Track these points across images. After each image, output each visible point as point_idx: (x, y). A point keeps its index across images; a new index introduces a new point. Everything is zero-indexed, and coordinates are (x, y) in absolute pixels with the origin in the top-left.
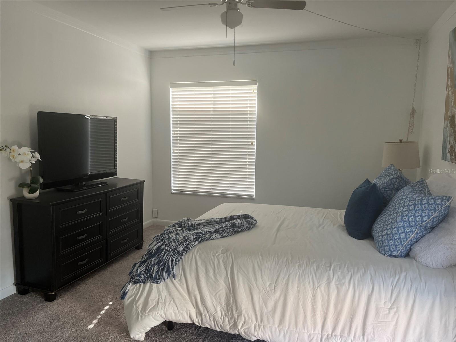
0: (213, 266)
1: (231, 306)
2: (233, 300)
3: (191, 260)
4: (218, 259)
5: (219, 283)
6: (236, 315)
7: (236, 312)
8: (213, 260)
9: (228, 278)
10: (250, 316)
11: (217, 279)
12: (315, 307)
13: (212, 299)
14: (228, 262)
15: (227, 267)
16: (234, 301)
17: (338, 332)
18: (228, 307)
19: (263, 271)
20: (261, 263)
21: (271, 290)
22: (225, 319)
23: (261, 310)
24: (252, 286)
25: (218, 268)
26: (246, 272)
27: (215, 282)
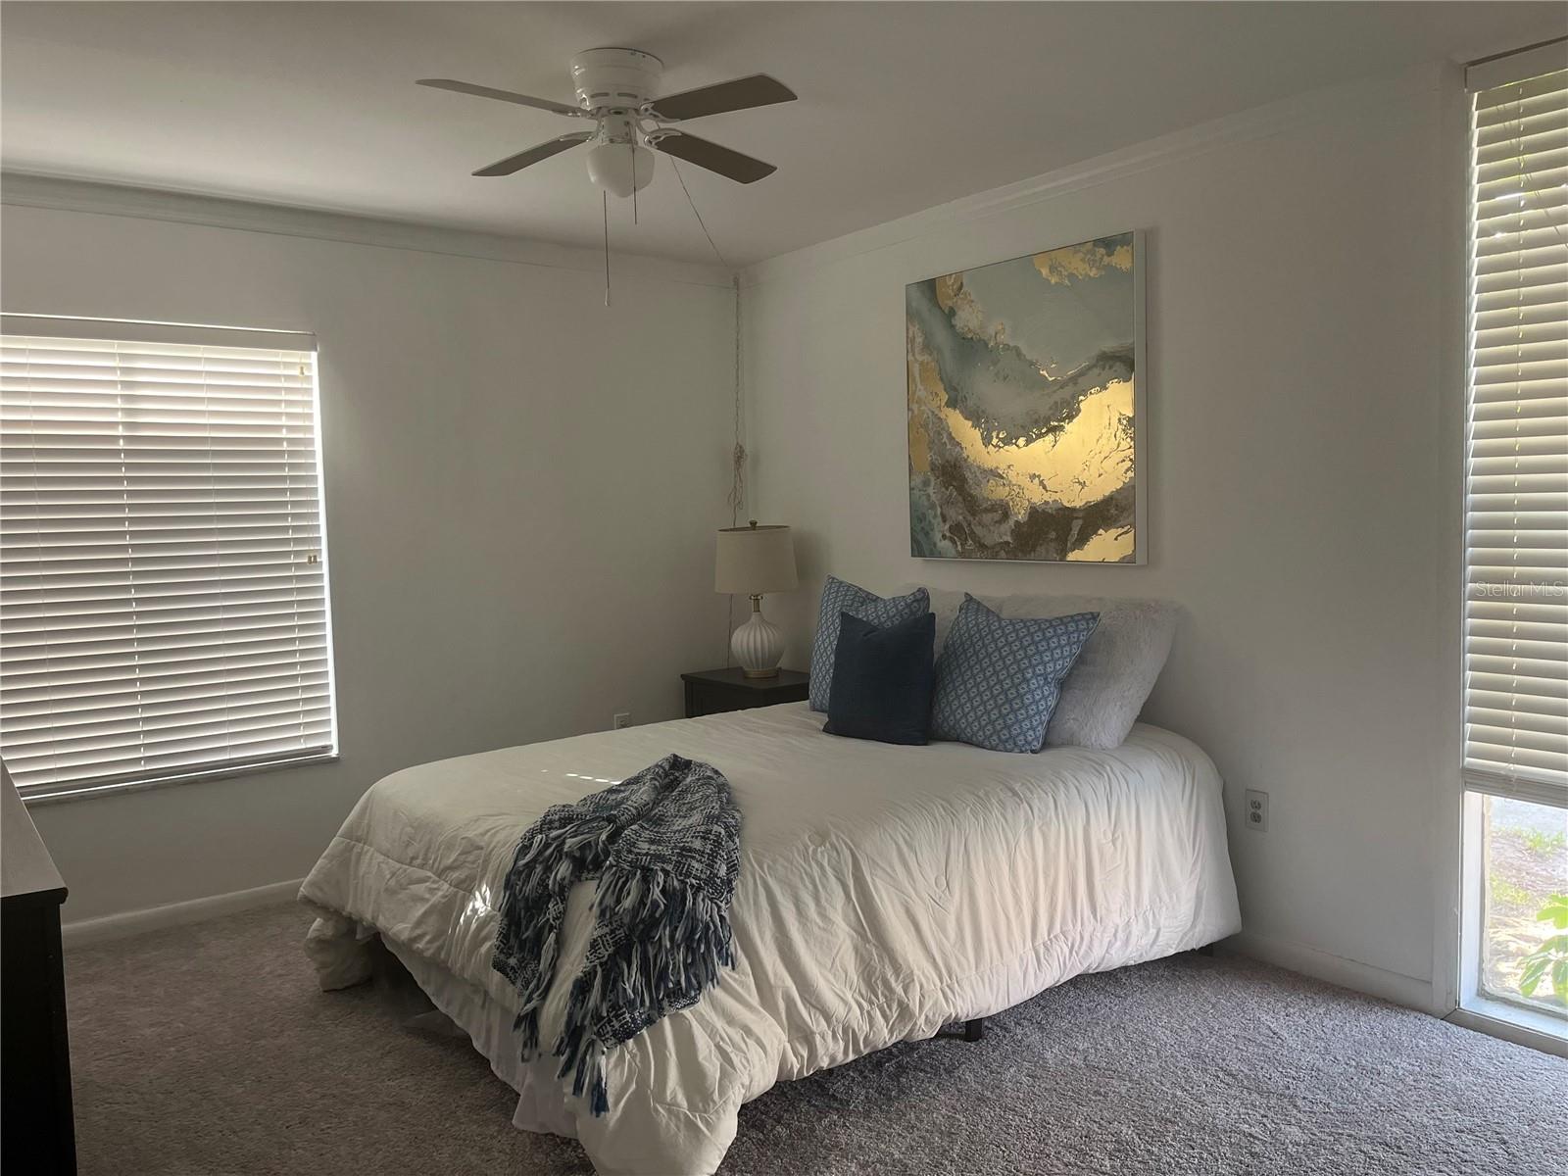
0: (810, 887)
1: (877, 973)
2: (880, 957)
3: (756, 894)
4: (817, 862)
5: (835, 926)
6: (899, 990)
7: (896, 981)
8: (808, 869)
9: (851, 905)
10: (929, 975)
11: (830, 919)
12: (1018, 891)
13: (828, 981)
14: (842, 862)
15: (844, 877)
16: (884, 955)
17: (1057, 929)
18: (871, 980)
19: (919, 854)
20: (909, 835)
21: (943, 892)
22: (873, 1015)
23: (940, 949)
24: (909, 900)
25: (824, 887)
26: (888, 870)
27: (824, 930)
